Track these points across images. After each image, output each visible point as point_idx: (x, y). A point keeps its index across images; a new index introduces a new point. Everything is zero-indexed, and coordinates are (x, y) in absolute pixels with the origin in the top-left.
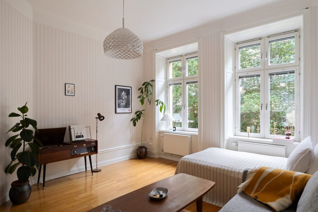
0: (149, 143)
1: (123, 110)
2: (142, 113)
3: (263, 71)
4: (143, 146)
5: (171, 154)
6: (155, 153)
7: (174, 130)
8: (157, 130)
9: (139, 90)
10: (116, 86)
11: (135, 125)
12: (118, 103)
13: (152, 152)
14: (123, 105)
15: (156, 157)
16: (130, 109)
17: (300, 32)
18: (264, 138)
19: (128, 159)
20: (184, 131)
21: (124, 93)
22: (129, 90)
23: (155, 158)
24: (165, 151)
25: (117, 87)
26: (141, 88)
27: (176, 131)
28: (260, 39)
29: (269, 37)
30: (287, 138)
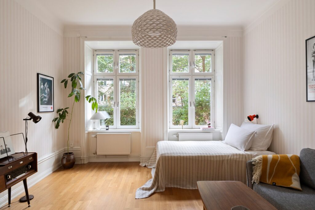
0: (74, 148)
1: (46, 107)
2: (66, 111)
3: (191, 76)
4: (69, 152)
5: (106, 155)
6: (84, 158)
7: (107, 129)
8: (86, 131)
9: (62, 82)
10: (38, 74)
11: (57, 127)
12: (41, 98)
13: (81, 158)
14: (46, 101)
15: (86, 162)
16: (52, 106)
17: (214, 51)
18: (192, 128)
19: (51, 172)
20: (116, 129)
21: (47, 85)
22: (51, 81)
23: (84, 164)
24: (98, 153)
25: (40, 76)
26: (65, 80)
27: (109, 130)
28: (189, 51)
29: (195, 51)
30: (209, 127)
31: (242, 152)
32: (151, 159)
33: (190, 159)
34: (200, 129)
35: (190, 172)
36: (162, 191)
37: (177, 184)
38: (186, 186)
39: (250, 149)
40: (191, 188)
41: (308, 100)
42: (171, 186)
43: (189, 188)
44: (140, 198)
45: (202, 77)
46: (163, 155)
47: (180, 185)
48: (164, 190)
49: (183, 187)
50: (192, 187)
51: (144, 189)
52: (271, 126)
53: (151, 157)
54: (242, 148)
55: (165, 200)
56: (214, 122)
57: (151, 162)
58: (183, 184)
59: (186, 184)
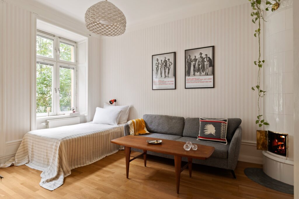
3: (56, 62)
17: (77, 44)
18: (57, 115)
28: (54, 36)
29: (60, 38)
30: (74, 112)
31: (116, 125)
32: (16, 155)
33: (88, 137)
34: (64, 114)
35: (88, 149)
36: (69, 175)
37: (77, 165)
38: (86, 163)
39: (119, 124)
40: (90, 163)
41: (153, 89)
42: (72, 168)
43: (89, 163)
44: (56, 188)
45: (67, 66)
46: (64, 139)
47: (80, 164)
48: (70, 173)
49: (83, 164)
50: (90, 161)
51: (48, 181)
52: (129, 107)
53: (15, 154)
54: (115, 123)
55: (82, 178)
56: (77, 107)
57: (17, 158)
58: (83, 162)
59: (86, 161)
